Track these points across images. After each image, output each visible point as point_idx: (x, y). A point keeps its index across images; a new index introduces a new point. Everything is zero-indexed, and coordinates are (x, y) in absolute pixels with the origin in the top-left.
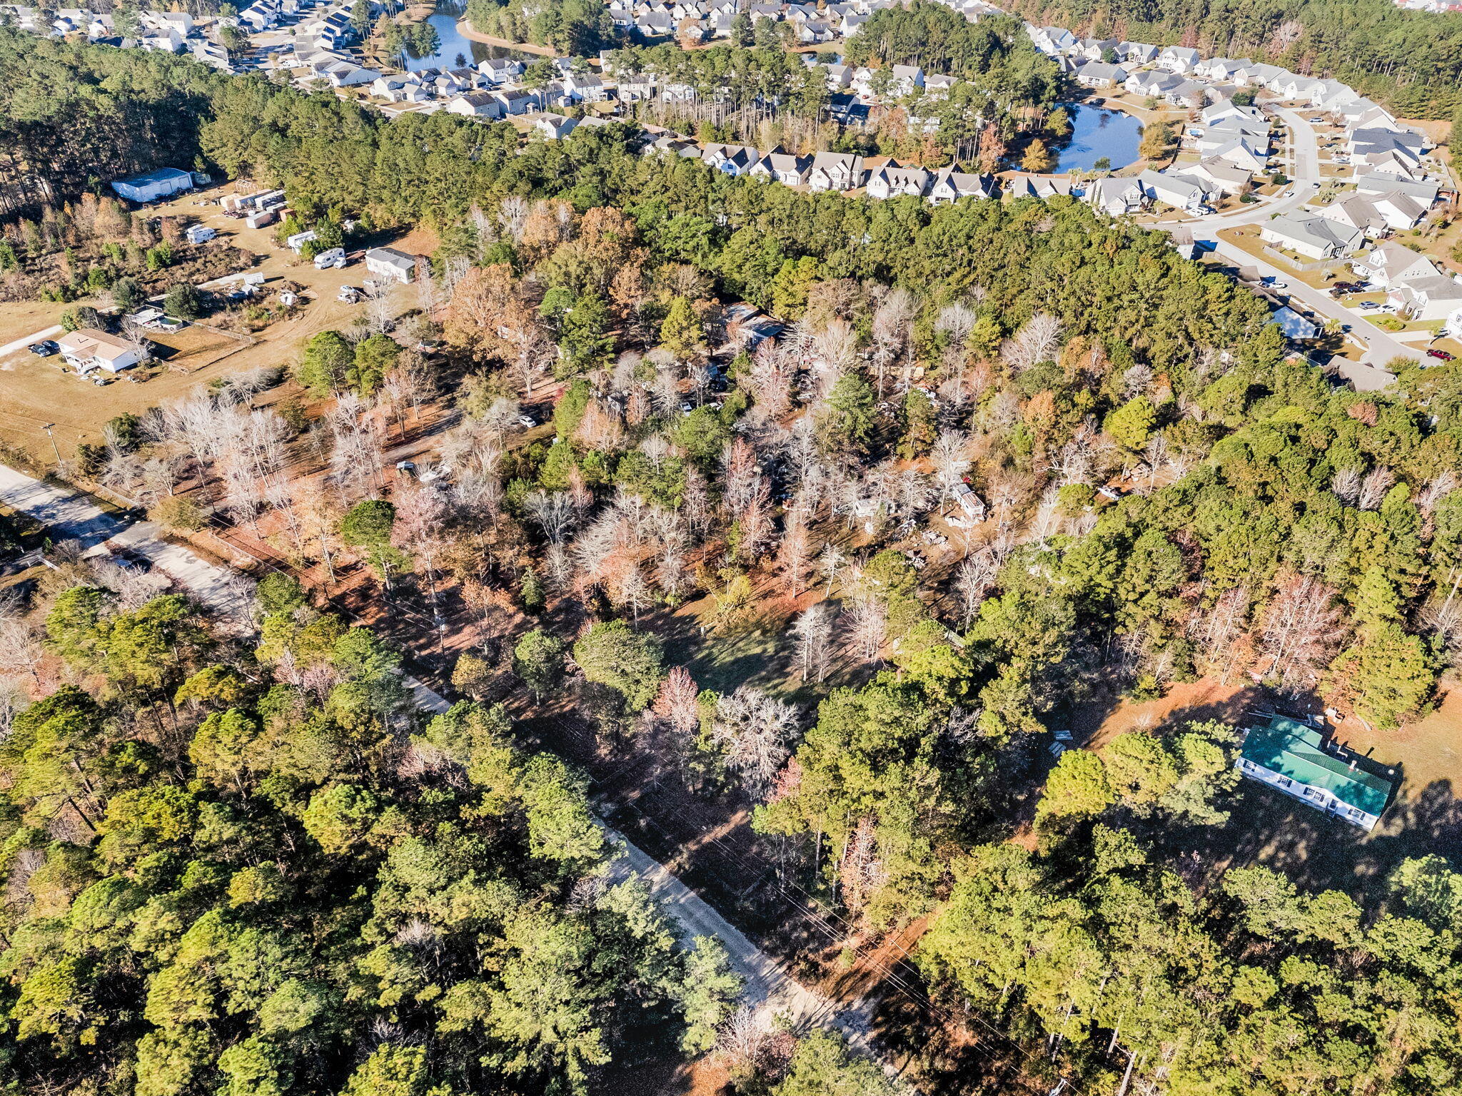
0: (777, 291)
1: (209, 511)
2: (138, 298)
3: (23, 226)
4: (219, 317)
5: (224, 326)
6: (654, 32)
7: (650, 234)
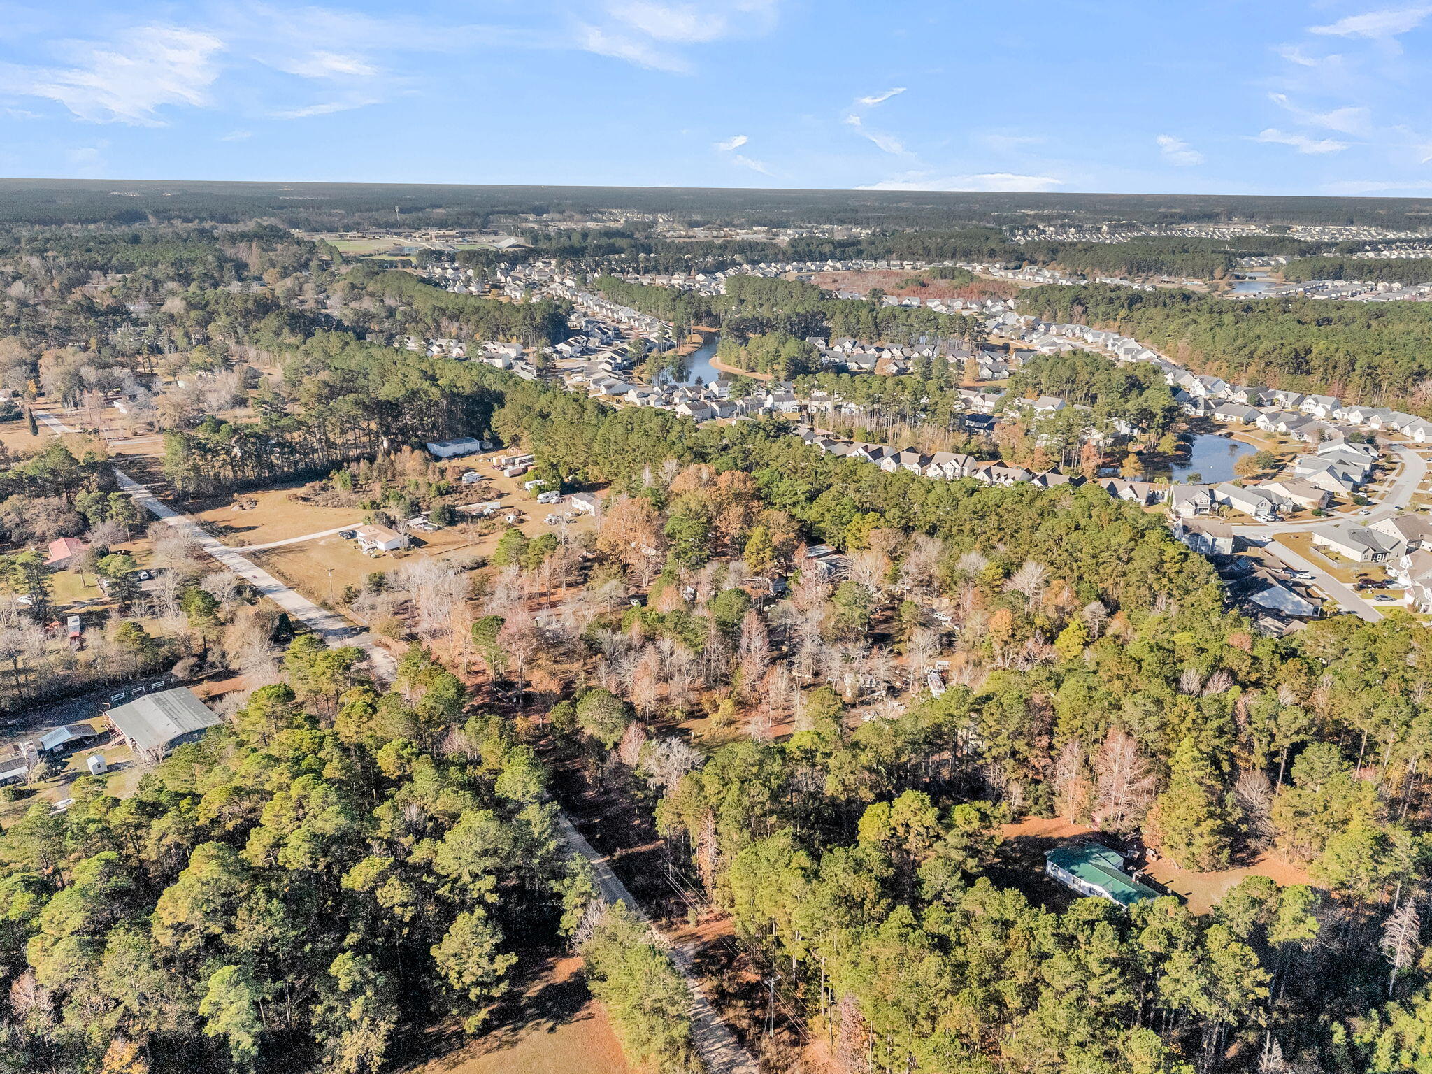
0: (849, 537)
1: (408, 631)
2: (415, 509)
3: (362, 464)
4: (461, 526)
5: (463, 531)
6: (860, 368)
7: (765, 491)
